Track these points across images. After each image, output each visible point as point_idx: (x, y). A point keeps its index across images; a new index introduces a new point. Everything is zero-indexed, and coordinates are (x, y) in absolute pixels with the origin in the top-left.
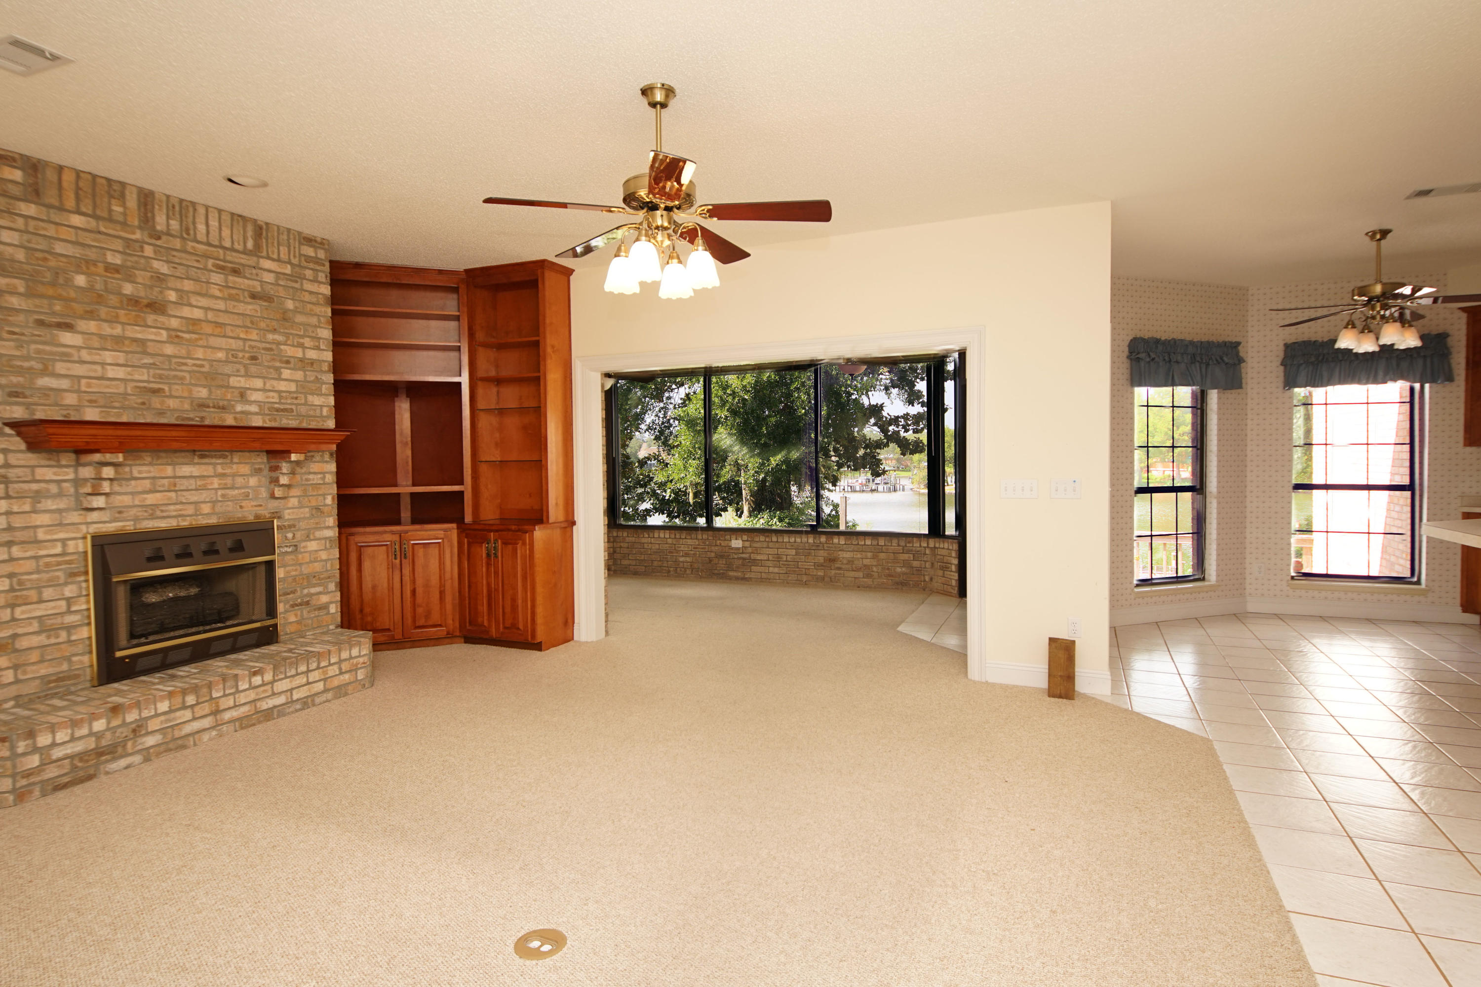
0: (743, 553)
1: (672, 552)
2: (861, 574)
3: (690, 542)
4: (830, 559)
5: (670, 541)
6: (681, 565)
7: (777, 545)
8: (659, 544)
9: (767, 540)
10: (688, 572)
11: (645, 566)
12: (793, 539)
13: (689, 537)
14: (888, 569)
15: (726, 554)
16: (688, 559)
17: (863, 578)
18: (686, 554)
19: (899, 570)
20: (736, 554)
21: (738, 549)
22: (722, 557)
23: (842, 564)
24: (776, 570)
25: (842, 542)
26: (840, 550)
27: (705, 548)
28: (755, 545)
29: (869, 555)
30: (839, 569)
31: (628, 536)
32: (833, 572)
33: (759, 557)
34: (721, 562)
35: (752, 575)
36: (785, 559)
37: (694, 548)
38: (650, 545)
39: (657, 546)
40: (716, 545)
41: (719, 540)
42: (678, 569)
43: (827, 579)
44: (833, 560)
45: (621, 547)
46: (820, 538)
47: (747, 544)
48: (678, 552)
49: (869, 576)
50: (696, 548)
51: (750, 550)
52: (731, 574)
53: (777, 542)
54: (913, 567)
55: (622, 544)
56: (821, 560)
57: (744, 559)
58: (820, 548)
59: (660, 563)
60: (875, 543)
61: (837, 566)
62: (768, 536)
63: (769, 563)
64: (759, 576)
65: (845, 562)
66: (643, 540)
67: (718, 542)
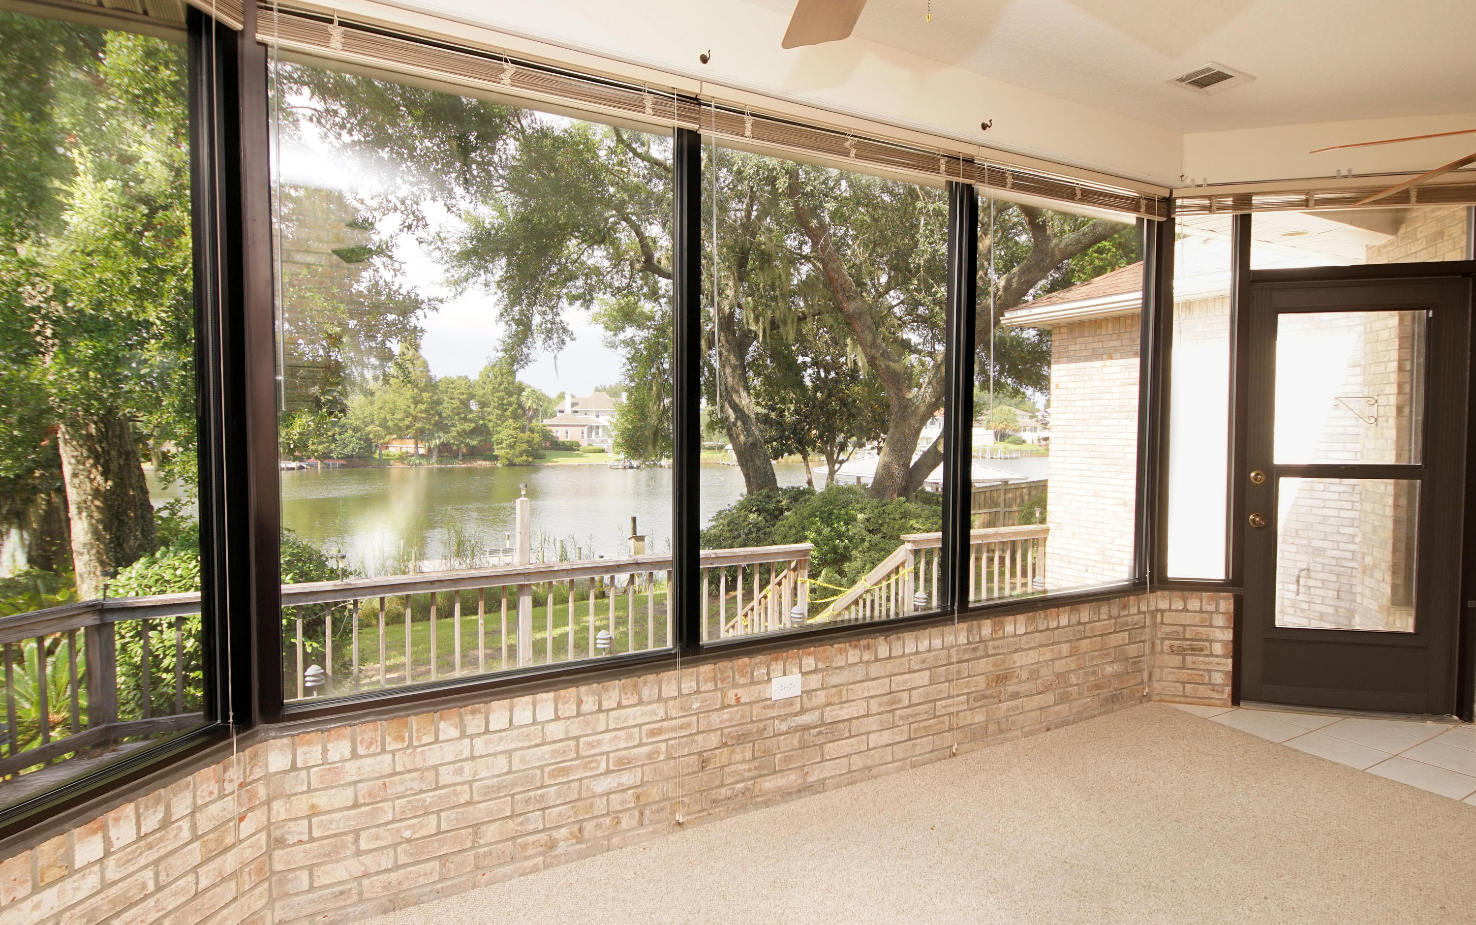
0: (803, 711)
1: (565, 771)
2: (1049, 698)
3: (634, 715)
4: (998, 676)
5: (556, 730)
6: (600, 806)
7: (890, 667)
8: (509, 753)
9: (866, 658)
10: (627, 822)
11: (443, 858)
12: (926, 643)
13: (634, 700)
14: (1094, 673)
15: (753, 728)
16: (627, 779)
17: (1056, 704)
18: (620, 761)
19: (1109, 670)
20: (783, 718)
21: (789, 701)
22: (742, 739)
23: (1020, 682)
24: (886, 737)
25: (1021, 630)
26: (1016, 651)
27: (688, 726)
28: (835, 679)
29: (1065, 648)
30: (1015, 696)
31: (355, 756)
32: (1004, 706)
33: (845, 713)
34: (738, 757)
35: (828, 770)
36: (906, 703)
37: (652, 733)
38: (468, 766)
39: (502, 763)
40: (724, 707)
41: (735, 685)
42: (589, 826)
43: (992, 728)
44: (1001, 679)
45: (314, 812)
46: (980, 628)
47: (814, 681)
48: (588, 762)
49: (1064, 698)
50: (660, 731)
51: (821, 697)
52: (769, 784)
53: (890, 657)
54: (1127, 659)
55: (322, 800)
56: (981, 683)
57: (805, 728)
58: (980, 653)
59: (511, 825)
60: (1074, 619)
61: (1011, 689)
62: (868, 647)
63: (871, 723)
64: (842, 766)
65: (1024, 675)
66: (434, 756)
67: (731, 695)
